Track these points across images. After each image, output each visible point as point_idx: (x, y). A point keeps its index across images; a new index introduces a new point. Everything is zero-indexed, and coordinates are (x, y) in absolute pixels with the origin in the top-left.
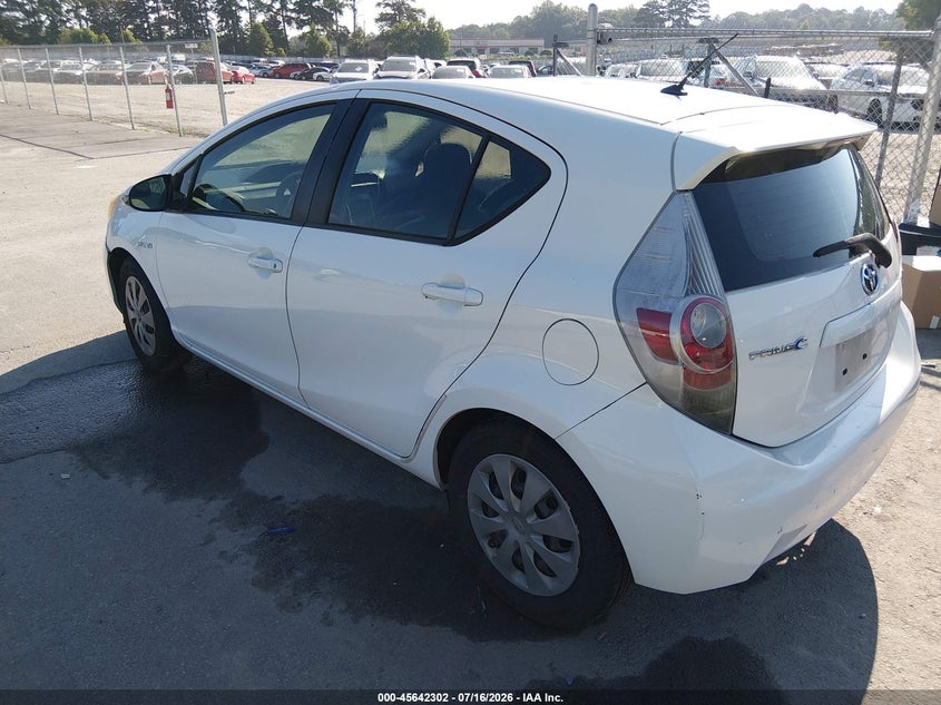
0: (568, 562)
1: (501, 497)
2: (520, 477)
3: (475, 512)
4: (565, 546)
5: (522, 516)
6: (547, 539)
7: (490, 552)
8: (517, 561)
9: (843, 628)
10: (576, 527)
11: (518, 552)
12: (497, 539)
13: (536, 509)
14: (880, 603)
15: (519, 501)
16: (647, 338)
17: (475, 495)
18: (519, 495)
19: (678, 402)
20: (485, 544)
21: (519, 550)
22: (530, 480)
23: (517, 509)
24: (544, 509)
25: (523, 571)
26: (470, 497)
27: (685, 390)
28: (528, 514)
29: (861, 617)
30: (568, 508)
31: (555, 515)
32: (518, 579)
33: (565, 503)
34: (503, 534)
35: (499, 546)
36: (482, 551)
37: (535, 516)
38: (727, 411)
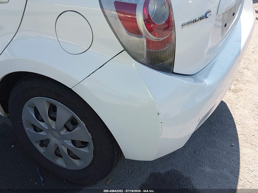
0: (87, 152)
1: (43, 121)
2: (53, 109)
3: (29, 130)
4: (84, 144)
5: (58, 130)
6: (73, 142)
7: (42, 150)
8: (58, 153)
9: (225, 153)
10: (90, 134)
11: (58, 148)
12: (44, 143)
13: (65, 126)
14: (239, 136)
15: (54, 122)
16: (121, 18)
17: (27, 120)
18: (54, 119)
19: (144, 60)
20: (37, 146)
21: (58, 147)
22: (59, 111)
23: (54, 127)
24: (70, 126)
25: (62, 157)
26: (24, 122)
27: (147, 52)
28: (61, 130)
29: (232, 146)
30: (84, 125)
31: (77, 129)
32: (60, 162)
33: (82, 122)
34: (48, 141)
35: (46, 147)
36: (36, 150)
37: (65, 130)
38: (170, 60)
